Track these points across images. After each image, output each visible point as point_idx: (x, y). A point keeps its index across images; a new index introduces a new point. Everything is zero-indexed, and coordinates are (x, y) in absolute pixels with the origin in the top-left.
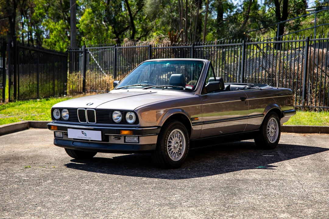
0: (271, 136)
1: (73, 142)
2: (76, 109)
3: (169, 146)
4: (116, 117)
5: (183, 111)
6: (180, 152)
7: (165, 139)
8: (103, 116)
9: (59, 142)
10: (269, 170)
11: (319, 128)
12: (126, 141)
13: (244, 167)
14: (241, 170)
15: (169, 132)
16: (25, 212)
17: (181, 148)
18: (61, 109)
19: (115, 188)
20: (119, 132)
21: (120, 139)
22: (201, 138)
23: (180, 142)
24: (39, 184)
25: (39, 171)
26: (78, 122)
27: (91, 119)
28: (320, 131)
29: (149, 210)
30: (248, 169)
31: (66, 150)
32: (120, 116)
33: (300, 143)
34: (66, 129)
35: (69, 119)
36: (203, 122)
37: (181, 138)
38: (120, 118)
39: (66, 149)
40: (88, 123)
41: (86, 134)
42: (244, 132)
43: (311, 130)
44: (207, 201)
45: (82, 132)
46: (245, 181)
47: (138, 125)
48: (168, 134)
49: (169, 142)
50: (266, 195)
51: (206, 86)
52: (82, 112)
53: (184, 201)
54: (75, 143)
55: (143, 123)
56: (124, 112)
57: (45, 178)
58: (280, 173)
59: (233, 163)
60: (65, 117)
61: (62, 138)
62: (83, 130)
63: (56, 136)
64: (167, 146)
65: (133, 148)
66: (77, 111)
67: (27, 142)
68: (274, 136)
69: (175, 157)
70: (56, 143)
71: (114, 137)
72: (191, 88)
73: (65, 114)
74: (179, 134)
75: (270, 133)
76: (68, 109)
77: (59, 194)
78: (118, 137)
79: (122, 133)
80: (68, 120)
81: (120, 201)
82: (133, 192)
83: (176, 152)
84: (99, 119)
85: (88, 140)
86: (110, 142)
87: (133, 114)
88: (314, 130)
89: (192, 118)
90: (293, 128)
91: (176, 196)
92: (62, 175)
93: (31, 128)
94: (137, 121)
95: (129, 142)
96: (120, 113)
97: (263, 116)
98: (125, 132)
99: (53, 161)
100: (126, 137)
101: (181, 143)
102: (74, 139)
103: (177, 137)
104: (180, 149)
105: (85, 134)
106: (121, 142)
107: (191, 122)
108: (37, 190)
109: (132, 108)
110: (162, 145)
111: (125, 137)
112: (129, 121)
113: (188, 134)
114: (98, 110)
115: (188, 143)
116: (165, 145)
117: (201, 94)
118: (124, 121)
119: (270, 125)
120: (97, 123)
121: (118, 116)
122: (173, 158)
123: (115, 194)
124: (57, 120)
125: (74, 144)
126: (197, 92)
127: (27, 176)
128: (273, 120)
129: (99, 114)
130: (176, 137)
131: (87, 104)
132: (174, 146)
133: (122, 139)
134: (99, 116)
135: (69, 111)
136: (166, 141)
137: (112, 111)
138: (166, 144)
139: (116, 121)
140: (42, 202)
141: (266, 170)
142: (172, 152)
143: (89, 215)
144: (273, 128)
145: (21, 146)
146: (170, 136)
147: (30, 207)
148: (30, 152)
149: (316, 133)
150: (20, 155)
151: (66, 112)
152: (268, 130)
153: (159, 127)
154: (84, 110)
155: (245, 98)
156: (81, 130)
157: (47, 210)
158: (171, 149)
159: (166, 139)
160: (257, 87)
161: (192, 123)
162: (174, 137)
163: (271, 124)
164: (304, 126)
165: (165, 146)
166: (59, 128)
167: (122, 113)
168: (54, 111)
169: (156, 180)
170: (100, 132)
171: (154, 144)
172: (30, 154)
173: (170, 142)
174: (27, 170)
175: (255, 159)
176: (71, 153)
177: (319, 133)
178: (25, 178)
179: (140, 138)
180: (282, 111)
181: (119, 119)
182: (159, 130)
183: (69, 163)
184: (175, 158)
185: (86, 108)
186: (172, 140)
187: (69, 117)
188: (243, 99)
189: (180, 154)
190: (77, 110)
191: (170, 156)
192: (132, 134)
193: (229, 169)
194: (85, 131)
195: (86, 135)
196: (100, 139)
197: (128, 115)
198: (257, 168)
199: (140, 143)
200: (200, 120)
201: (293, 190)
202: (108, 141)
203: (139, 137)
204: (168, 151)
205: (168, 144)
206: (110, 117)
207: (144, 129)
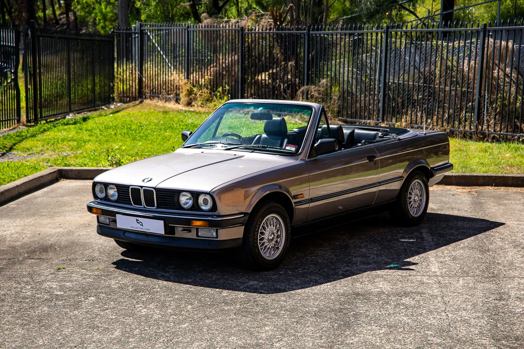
0: (414, 207)
2: (127, 187)
3: (262, 239)
4: (184, 199)
5: (280, 187)
6: (277, 246)
7: (255, 230)
8: (166, 198)
9: (104, 230)
10: (404, 273)
11: (493, 178)
12: (200, 234)
13: (369, 266)
14: (365, 272)
15: (260, 219)
17: (279, 240)
18: (106, 185)
19: (183, 312)
20: (188, 222)
21: (190, 232)
22: (308, 222)
23: (277, 231)
24: (77, 306)
25: (76, 277)
26: (131, 204)
27: (149, 202)
28: (494, 182)
30: (375, 269)
31: (116, 241)
32: (190, 199)
33: (459, 210)
34: (114, 214)
35: (118, 199)
36: (311, 199)
37: (278, 226)
38: (191, 201)
40: (144, 207)
41: (142, 223)
42: (373, 205)
43: (481, 180)
44: (309, 339)
45: (137, 220)
46: (365, 296)
47: (216, 213)
48: (259, 223)
50: (391, 327)
51: (315, 145)
52: (136, 191)
53: (277, 340)
54: (126, 234)
55: (223, 208)
56: (195, 195)
57: (86, 292)
58: (419, 278)
59: (355, 257)
60: (113, 196)
61: (109, 225)
62: (138, 218)
63: (100, 222)
64: (259, 239)
65: (209, 245)
66: (129, 190)
67: (57, 213)
68: (419, 206)
69: (270, 253)
70: (100, 232)
71: (182, 229)
72: (293, 149)
73: (112, 192)
74: (275, 221)
75: (412, 203)
76: (116, 186)
77: (106, 326)
78: (188, 229)
79: (193, 224)
80: (117, 201)
82: (207, 321)
83: (272, 247)
84: (160, 203)
85: (146, 232)
86: (177, 235)
87: (208, 197)
88: (485, 181)
89: (294, 196)
90: (453, 178)
91: (267, 328)
92: (109, 286)
93: (62, 180)
94: (214, 208)
95: (204, 236)
96: (189, 195)
97: (402, 180)
98: (198, 223)
99: (96, 254)
100: (199, 229)
101: (279, 233)
103: (272, 226)
104: (277, 241)
106: (192, 235)
107: (293, 201)
108: (76, 316)
109: (207, 188)
110: (251, 239)
111: (197, 230)
112: (204, 208)
113: (288, 220)
114: (159, 190)
115: (289, 232)
116: (255, 239)
117: (308, 158)
118: (196, 207)
119: (413, 191)
120: (158, 207)
121: (187, 199)
122: (266, 256)
123: (183, 326)
124: (101, 199)
125: (125, 234)
126: (301, 157)
127: (61, 288)
128: (417, 182)
129: (160, 196)
130: (271, 225)
131: (144, 180)
132: (268, 238)
133: (194, 232)
134: (160, 198)
135: (117, 188)
136: (256, 233)
137: (178, 192)
138: (256, 238)
139: (185, 206)
141: (400, 272)
142: (266, 247)
144: (418, 195)
145: (49, 221)
146: (262, 224)
148: (63, 236)
149: (488, 185)
150: (50, 243)
151: (114, 189)
152: (410, 198)
153: (245, 214)
154: (139, 189)
155: (375, 157)
156: (135, 218)
158: (264, 243)
159: (257, 230)
160: (393, 135)
161: (294, 203)
162: (267, 226)
163: (414, 189)
164: (470, 176)
165: (256, 241)
166: (105, 212)
167: (193, 196)
168: (97, 186)
169: (242, 295)
170: (162, 222)
171: (239, 238)
172: (64, 240)
173: (262, 233)
174: (60, 275)
175: (388, 248)
176: (123, 244)
177: (492, 186)
178: (58, 293)
179: (220, 231)
180: (431, 168)
181: (189, 203)
182: (247, 218)
183: (119, 259)
184: (270, 255)
185: (142, 187)
186: (265, 230)
187: (118, 197)
188: (371, 158)
189: (278, 248)
190: (129, 188)
191: (262, 254)
192: (207, 226)
193: (347, 271)
194: (140, 219)
195: (142, 225)
196: (162, 231)
197: (201, 199)
198: (388, 268)
199: (219, 239)
200: (307, 197)
201: (431, 317)
202: (174, 234)
203: (217, 230)
204: (259, 246)
205: (260, 237)
206: (176, 200)
207: (224, 219)
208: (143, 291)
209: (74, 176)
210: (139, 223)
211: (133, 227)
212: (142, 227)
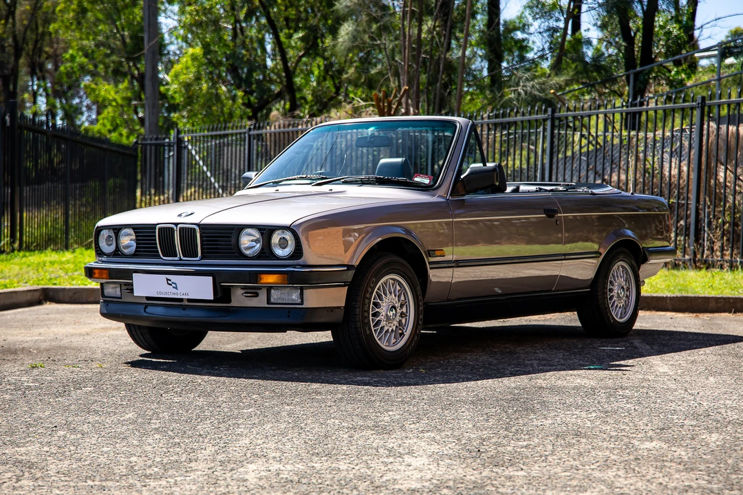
0: (617, 306)
1: (146, 308)
2: (153, 227)
3: (376, 314)
4: (248, 242)
5: (408, 232)
6: (400, 332)
7: (365, 295)
8: (217, 241)
9: (113, 308)
10: (614, 373)
11: (732, 301)
12: (272, 300)
13: (554, 367)
14: (547, 372)
15: (374, 279)
16: (28, 439)
17: (403, 321)
18: (117, 229)
19: (244, 401)
20: (255, 277)
21: (257, 295)
22: (451, 300)
23: (402, 306)
24: (63, 394)
25: (63, 372)
26: (158, 256)
27: (189, 250)
28: (733, 307)
29: (326, 436)
30: (564, 370)
31: (129, 327)
32: (257, 241)
33: (686, 328)
34: (128, 274)
35: (136, 251)
36: (457, 261)
37: (402, 298)
38: (258, 245)
39: (129, 324)
40: (181, 260)
41: (176, 284)
42: (554, 291)
43: (712, 305)
44: (467, 421)
45: (168, 280)
46: (553, 389)
47: (300, 261)
48: (372, 285)
49: (374, 303)
50: (606, 412)
51: (462, 177)
52: (167, 232)
53: (411, 422)
54: (150, 309)
55: (312, 256)
56: (266, 231)
57: (78, 385)
58: (641, 377)
59: (528, 360)
60: (128, 247)
61: (121, 298)
62: (169, 277)
63: (106, 294)
64: (371, 313)
65: (289, 316)
66: (155, 232)
67: (37, 326)
68: (626, 307)
69: (389, 341)
70: (106, 312)
71: (243, 291)
72: (427, 181)
73: (128, 240)
74: (398, 288)
75: (615, 298)
76: (134, 229)
77: (110, 410)
78: (252, 291)
79: (262, 281)
80: (135, 255)
81: (256, 422)
82: (286, 407)
83: (392, 330)
84: (208, 249)
85: (181, 300)
86: (234, 303)
87: (288, 236)
88: (719, 305)
89: (429, 251)
90: (668, 301)
91: (390, 413)
92: (118, 380)
93: (48, 303)
94: (298, 252)
95: (280, 301)
96: (257, 235)
97: (599, 257)
98: (270, 279)
99: (99, 355)
100: (272, 291)
101: (404, 310)
102: (148, 298)
103: (393, 295)
104: (400, 322)
105: (175, 286)
106: (260, 301)
107: (427, 260)
108: (59, 403)
109: (287, 221)
110: (358, 310)
111: (269, 289)
112: (279, 252)
113: (419, 288)
114: (204, 228)
115: (421, 308)
116: (365, 311)
117: (451, 195)
118: (266, 252)
119: (615, 280)
120: (203, 258)
121: (252, 241)
122: (383, 345)
123: (245, 411)
124: (108, 255)
125: (147, 310)
126: (442, 191)
127: (35, 380)
128: (623, 267)
129: (207, 237)
130: (391, 293)
131: (180, 215)
132: (387, 315)
133: (263, 295)
134: (207, 241)
135: (135, 233)
136: (367, 301)
137: (239, 229)
138: (366, 309)
139: (247, 252)
140: (68, 424)
141: (607, 372)
142: (382, 328)
143: (181, 444)
144: (623, 288)
145: (23, 331)
146: (376, 289)
147: (40, 431)
148: (45, 342)
149: (725, 312)
150: (21, 347)
151: (130, 235)
152: (611, 290)
153: (349, 267)
154: (172, 228)
155: (556, 212)
156: (164, 277)
157: (79, 436)
158: (379, 322)
159: (368, 295)
160: (582, 188)
161: (430, 263)
162: (385, 294)
163: (618, 277)
164: (695, 297)
165: (366, 314)
166: (113, 274)
167: (262, 234)
168: (102, 233)
170: (210, 279)
171: (339, 308)
172: (44, 345)
173: (376, 305)
174: (35, 372)
175: (580, 354)
176: (141, 337)
177: (730, 312)
179: (306, 292)
180: (643, 248)
181: (256, 248)
182: (351, 273)
183: (136, 359)
184: (391, 345)
185: (176, 224)
186: (381, 300)
187: (137, 247)
188: (551, 213)
189: (402, 334)
190: (155, 229)
191: (377, 339)
192: (286, 282)
193: (517, 371)
194: (173, 278)
195: (176, 288)
196: (209, 296)
197: (276, 239)
198: (585, 369)
199: (307, 305)
200: (449, 257)
201: (672, 404)
202: (230, 301)
203: (302, 289)
204: (372, 325)
205: (372, 311)
206: (233, 240)
207: (314, 270)
208: (176, 384)
209: (67, 299)
210: (171, 285)
211: (161, 293)
212: (175, 290)
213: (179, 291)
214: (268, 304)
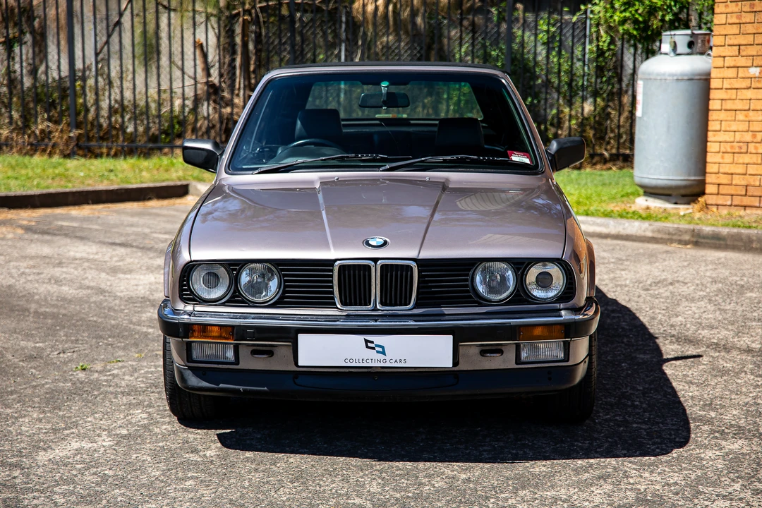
8: (442, 281)
41: (383, 347)
45: (367, 341)
62: (369, 338)
84: (426, 293)
105: (380, 350)
114: (423, 264)
120: (417, 306)
129: (429, 276)
134: (428, 281)
206: (470, 282)
210: (373, 348)
212: (381, 357)
213: (388, 358)
214: (517, 363)
